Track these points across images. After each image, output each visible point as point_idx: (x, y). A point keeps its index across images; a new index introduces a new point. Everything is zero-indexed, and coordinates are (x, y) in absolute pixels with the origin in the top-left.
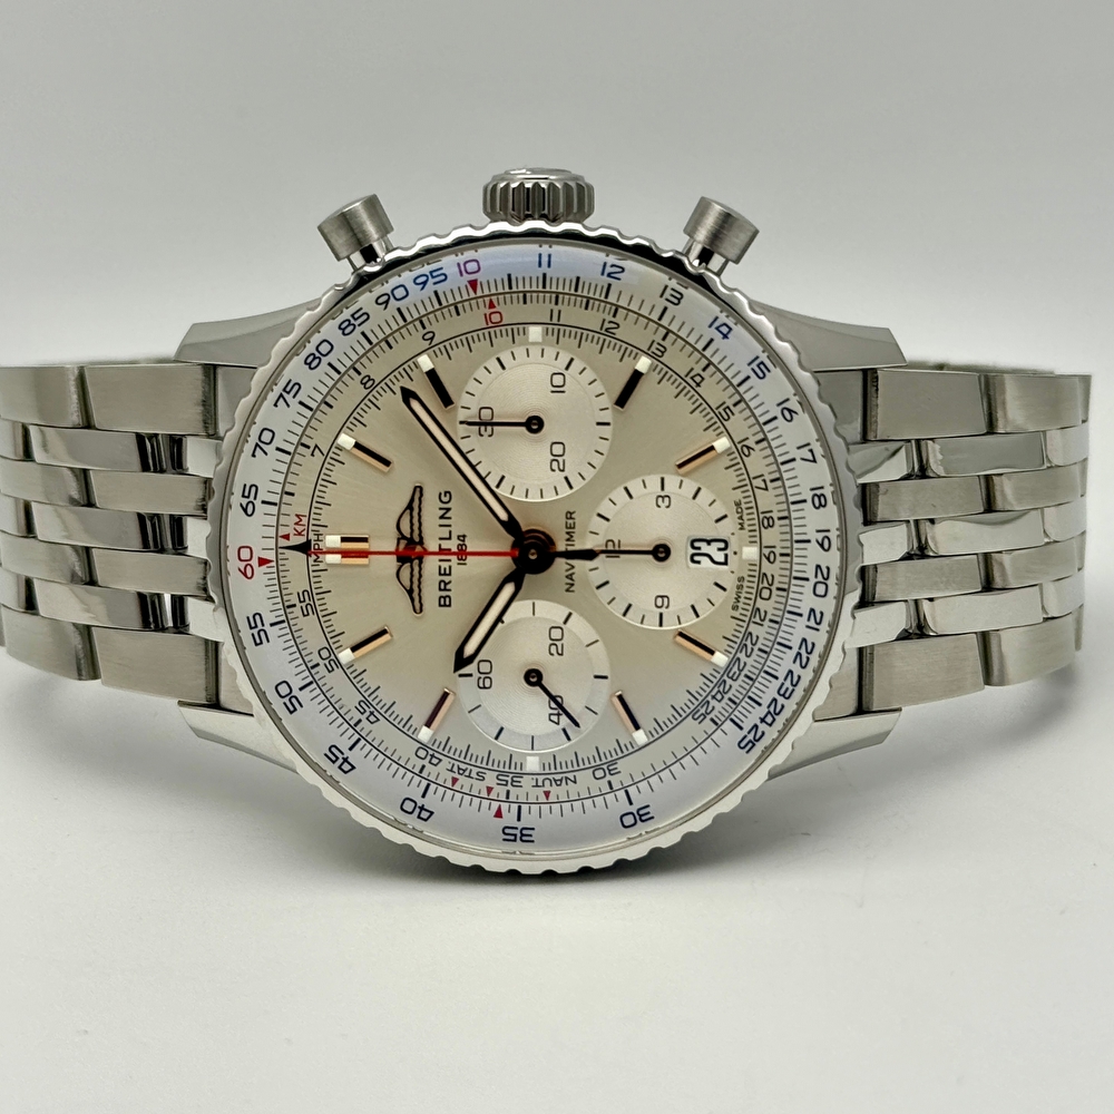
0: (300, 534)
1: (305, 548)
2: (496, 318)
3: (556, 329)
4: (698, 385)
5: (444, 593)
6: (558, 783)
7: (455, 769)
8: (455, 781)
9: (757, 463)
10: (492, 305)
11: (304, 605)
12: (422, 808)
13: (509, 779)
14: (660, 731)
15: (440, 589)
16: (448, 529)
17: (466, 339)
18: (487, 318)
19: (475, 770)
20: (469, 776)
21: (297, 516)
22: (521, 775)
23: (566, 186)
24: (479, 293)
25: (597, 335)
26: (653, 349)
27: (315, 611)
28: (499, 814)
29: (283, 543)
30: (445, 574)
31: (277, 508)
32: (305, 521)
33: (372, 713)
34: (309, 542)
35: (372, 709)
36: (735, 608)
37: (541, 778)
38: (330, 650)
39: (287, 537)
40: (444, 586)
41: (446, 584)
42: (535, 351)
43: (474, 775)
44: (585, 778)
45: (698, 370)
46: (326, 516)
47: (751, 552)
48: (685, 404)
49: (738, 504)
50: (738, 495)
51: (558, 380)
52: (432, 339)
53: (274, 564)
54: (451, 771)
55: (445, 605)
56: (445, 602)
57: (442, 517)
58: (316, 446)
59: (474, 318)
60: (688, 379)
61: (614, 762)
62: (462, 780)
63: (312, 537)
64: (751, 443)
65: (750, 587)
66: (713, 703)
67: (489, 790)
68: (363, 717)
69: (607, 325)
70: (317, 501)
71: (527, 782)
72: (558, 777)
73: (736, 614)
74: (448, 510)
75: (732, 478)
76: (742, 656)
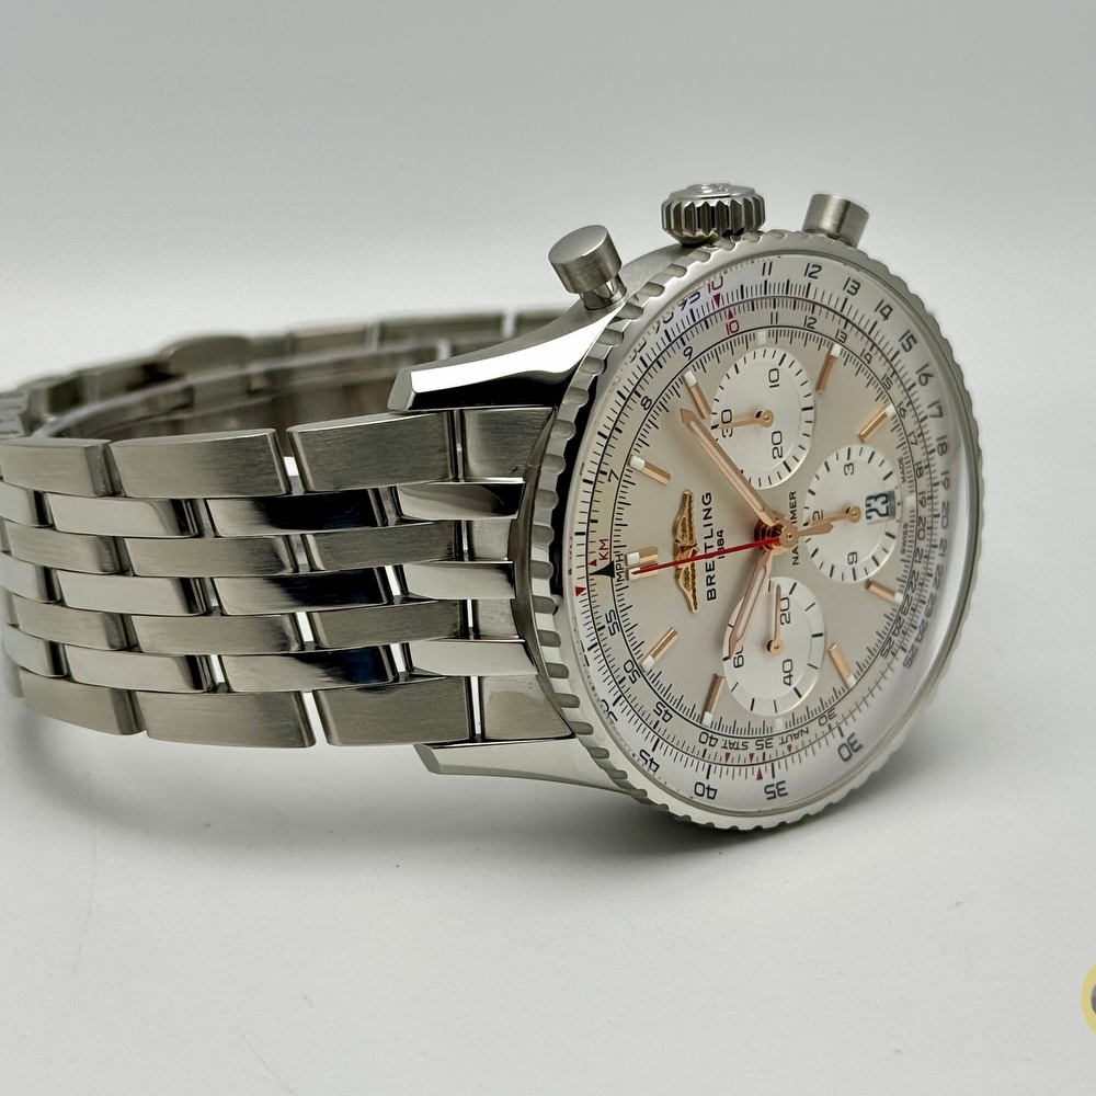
0: (604, 558)
1: (609, 571)
2: (734, 327)
3: (776, 329)
4: (869, 362)
5: (710, 588)
6: (796, 736)
7: (728, 745)
8: (728, 755)
9: (910, 423)
10: (731, 316)
11: (610, 624)
12: (709, 789)
13: (764, 743)
14: (862, 672)
15: (708, 585)
16: (710, 527)
17: (714, 350)
18: (728, 327)
19: (741, 741)
20: (737, 749)
21: (601, 541)
22: (771, 737)
23: (746, 201)
24: (721, 306)
25: (802, 331)
26: (839, 337)
27: (620, 628)
28: (760, 777)
29: (592, 569)
30: (710, 570)
31: (585, 537)
32: (607, 544)
33: (666, 712)
34: (612, 563)
35: (667, 708)
36: (903, 551)
37: (785, 736)
38: (633, 662)
39: (594, 563)
40: (710, 581)
41: (712, 579)
42: (760, 352)
43: (740, 746)
44: (814, 727)
45: (867, 351)
46: (625, 536)
47: (911, 500)
48: (863, 379)
49: (900, 461)
50: (900, 453)
51: (774, 375)
52: (690, 353)
53: (586, 591)
54: (725, 747)
55: (712, 598)
56: (711, 596)
57: (705, 518)
58: (612, 472)
59: (718, 331)
60: (862, 358)
61: (832, 709)
62: (734, 753)
63: (615, 558)
64: (904, 406)
65: (912, 529)
66: (894, 638)
67: (752, 756)
68: (660, 718)
69: (808, 321)
70: (617, 524)
71: (776, 741)
72: (796, 732)
73: (904, 557)
74: (709, 510)
75: (895, 438)
76: (909, 592)
